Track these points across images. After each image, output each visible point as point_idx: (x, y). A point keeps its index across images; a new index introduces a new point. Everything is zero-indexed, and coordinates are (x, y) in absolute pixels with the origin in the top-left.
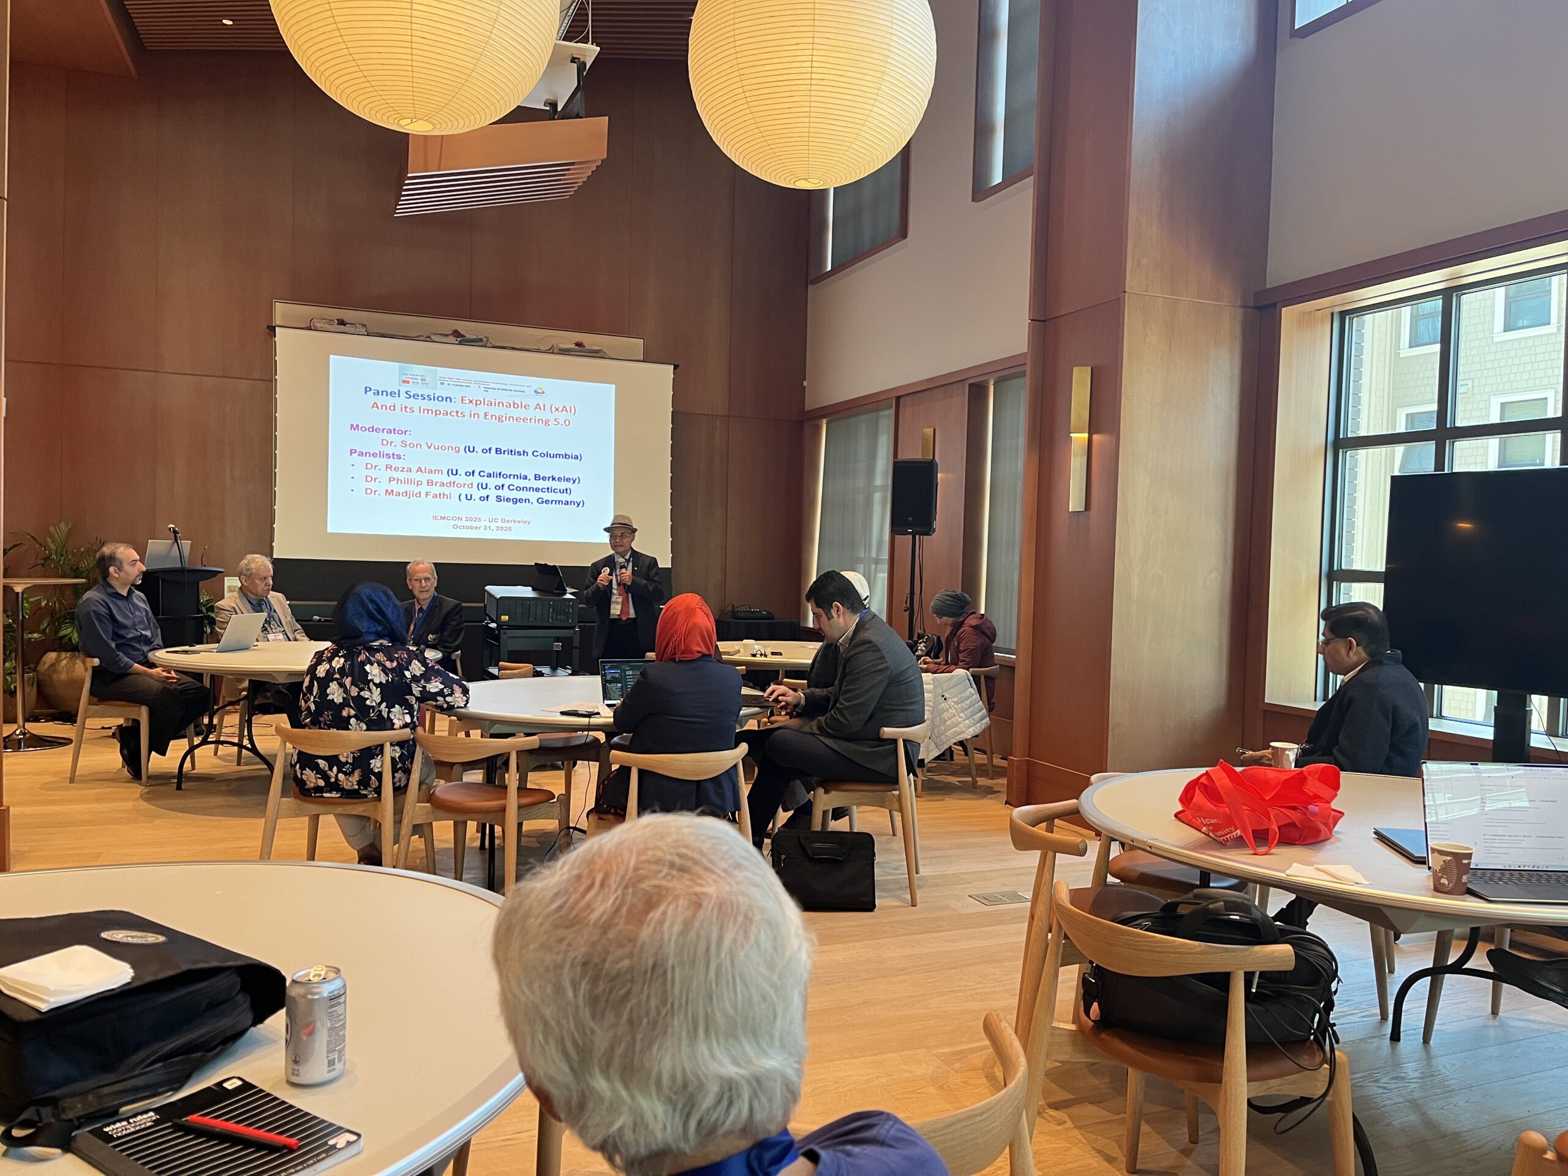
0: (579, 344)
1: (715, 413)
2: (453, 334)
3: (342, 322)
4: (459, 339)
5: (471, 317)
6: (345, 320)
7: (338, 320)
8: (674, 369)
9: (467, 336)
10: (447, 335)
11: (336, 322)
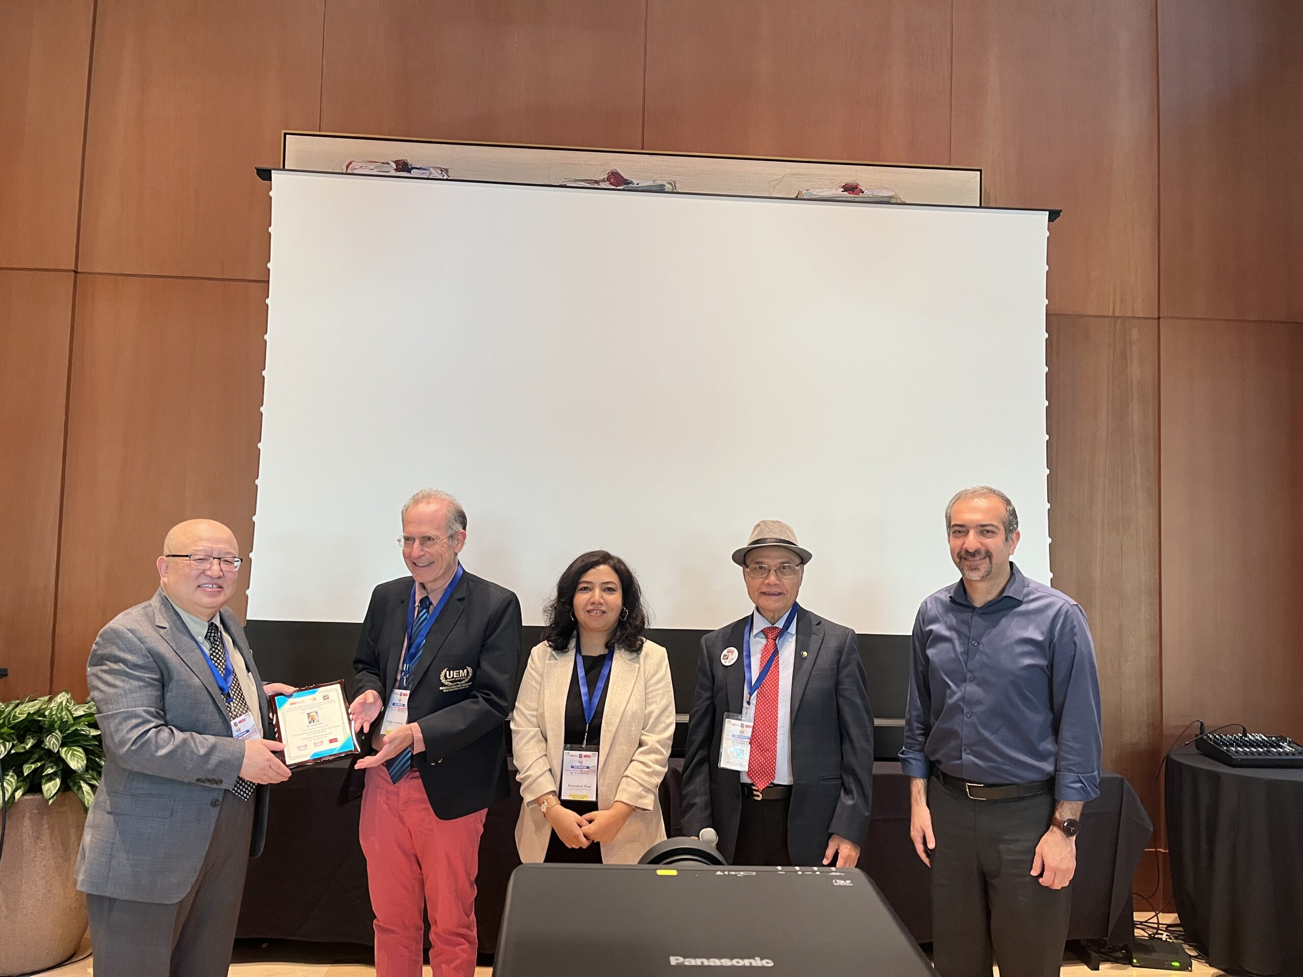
0: (850, 188)
1: (1129, 314)
2: (608, 179)
3: (403, 167)
4: (618, 188)
5: (644, 148)
6: (409, 162)
7: (395, 162)
8: (1051, 219)
9: (635, 182)
10: (597, 182)
11: (394, 166)
